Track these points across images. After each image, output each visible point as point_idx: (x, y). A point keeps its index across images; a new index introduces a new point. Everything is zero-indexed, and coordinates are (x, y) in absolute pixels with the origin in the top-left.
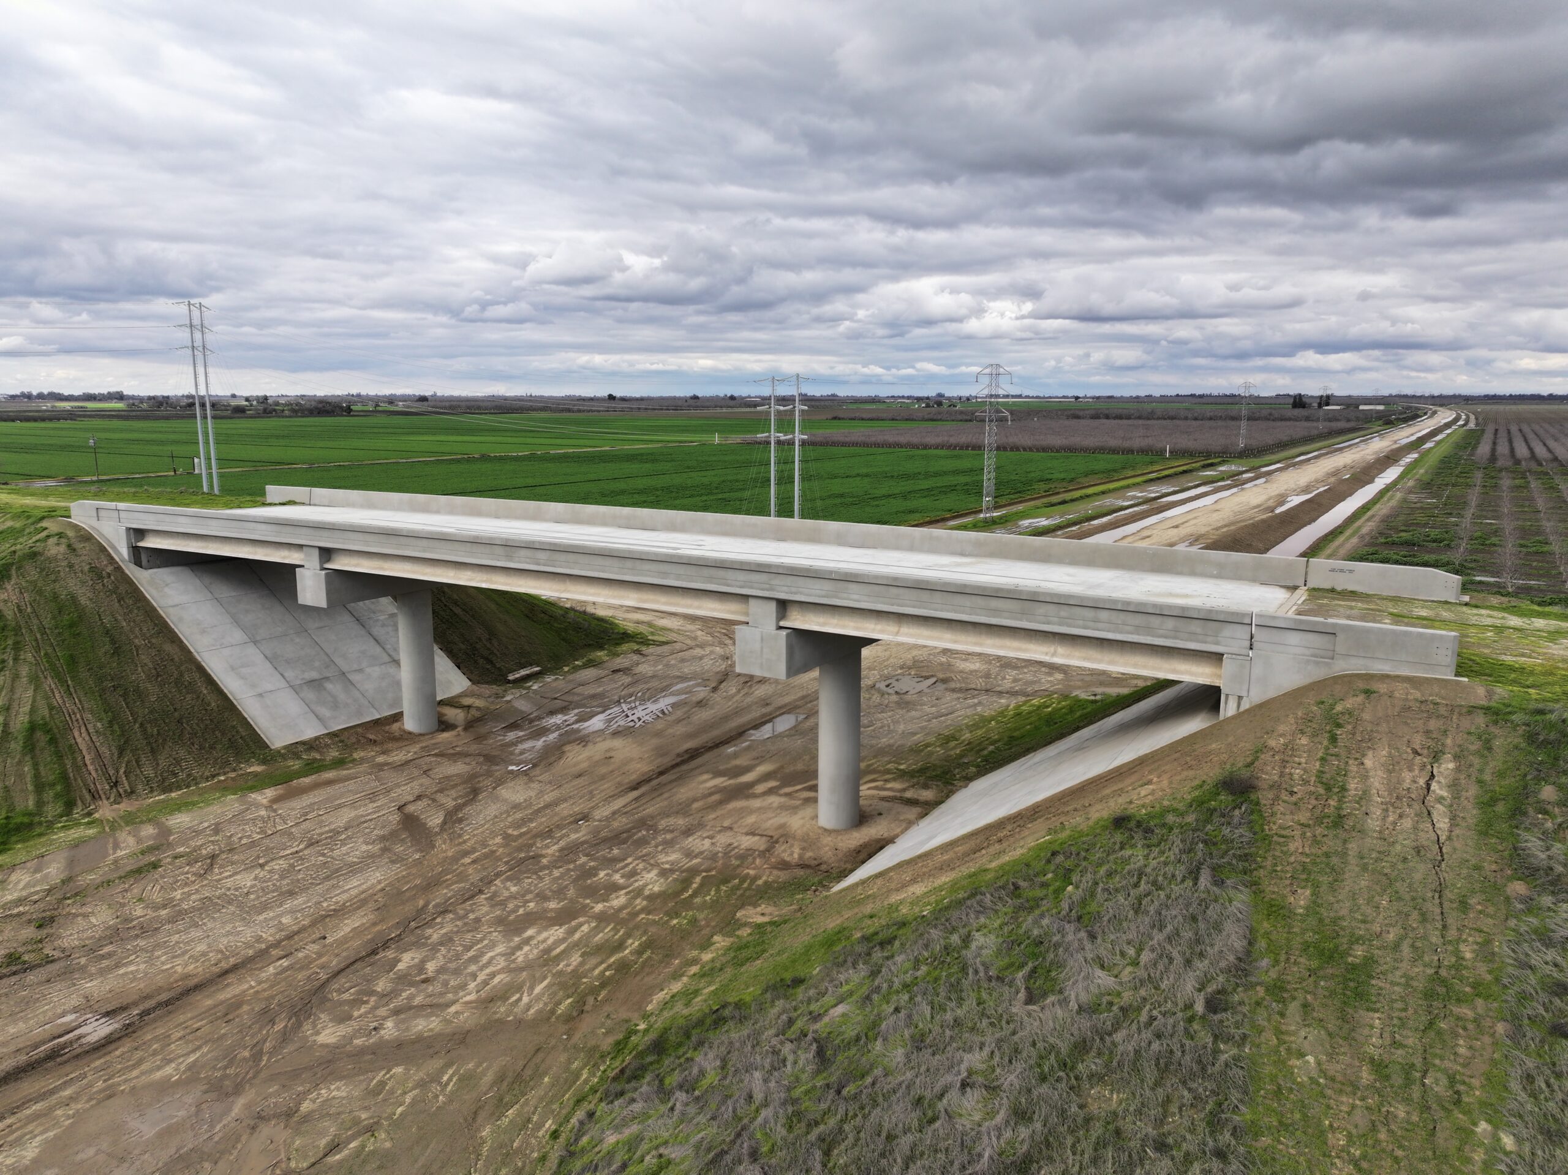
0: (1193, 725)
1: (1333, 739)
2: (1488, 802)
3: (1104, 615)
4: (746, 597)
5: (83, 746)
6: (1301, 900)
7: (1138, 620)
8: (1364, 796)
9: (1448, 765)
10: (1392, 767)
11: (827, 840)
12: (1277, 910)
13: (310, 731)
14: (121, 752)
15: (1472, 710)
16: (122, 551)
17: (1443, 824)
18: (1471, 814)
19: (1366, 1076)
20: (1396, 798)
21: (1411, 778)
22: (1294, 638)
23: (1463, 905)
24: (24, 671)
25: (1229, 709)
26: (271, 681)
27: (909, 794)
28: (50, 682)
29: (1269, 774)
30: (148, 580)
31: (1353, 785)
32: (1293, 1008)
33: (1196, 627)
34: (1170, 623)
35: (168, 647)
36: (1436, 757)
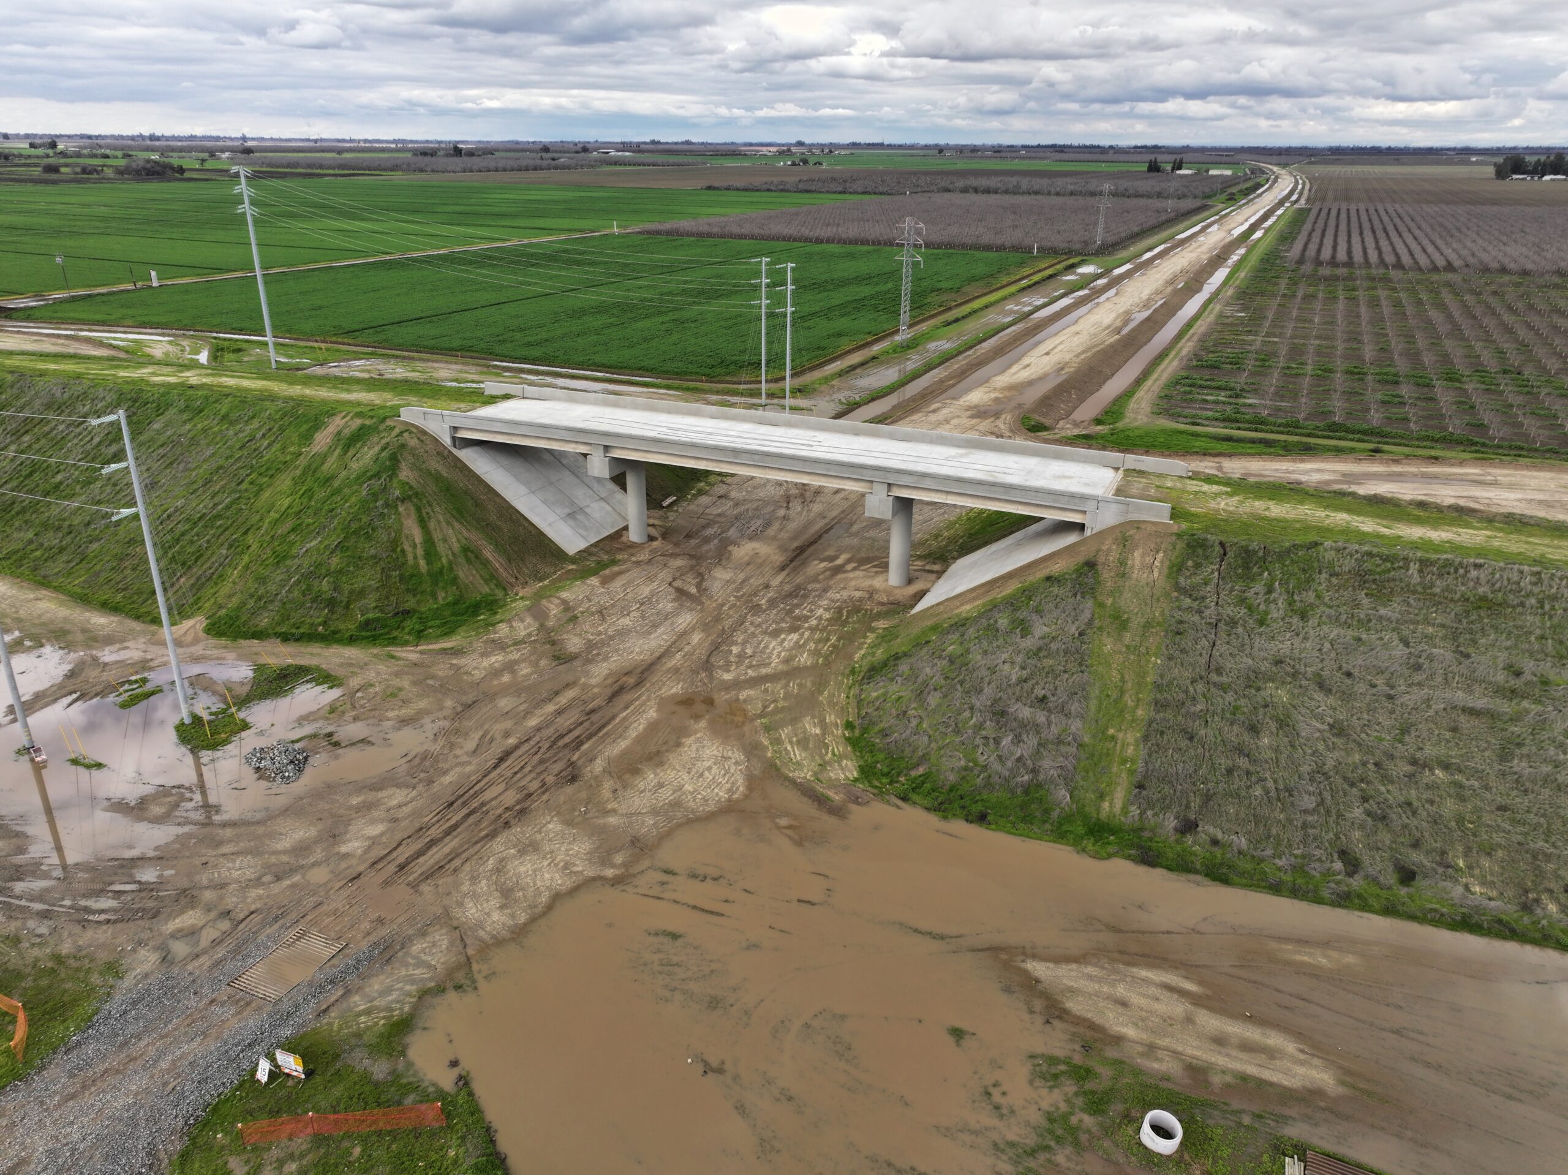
0: (1072, 538)
1: (1124, 546)
2: (1171, 567)
3: (1040, 495)
4: (872, 482)
5: (491, 559)
6: (1109, 602)
7: (1052, 497)
8: (1133, 566)
9: (1161, 555)
10: (1143, 556)
11: (897, 591)
12: (1102, 605)
13: (582, 545)
14: (509, 561)
15: (1172, 534)
16: (447, 441)
17: (1156, 574)
18: (1166, 571)
19: (1124, 649)
20: (1143, 567)
21: (1149, 560)
22: (1114, 506)
23: (1158, 600)
24: (441, 518)
25: (1088, 533)
26: (552, 517)
27: (927, 567)
28: (456, 524)
29: (1101, 559)
30: (467, 456)
31: (1130, 563)
32: (1105, 633)
33: (1077, 500)
34: (1066, 499)
35: (497, 500)
36: (1157, 552)
